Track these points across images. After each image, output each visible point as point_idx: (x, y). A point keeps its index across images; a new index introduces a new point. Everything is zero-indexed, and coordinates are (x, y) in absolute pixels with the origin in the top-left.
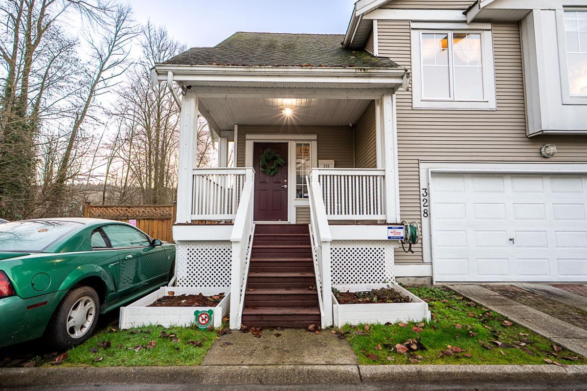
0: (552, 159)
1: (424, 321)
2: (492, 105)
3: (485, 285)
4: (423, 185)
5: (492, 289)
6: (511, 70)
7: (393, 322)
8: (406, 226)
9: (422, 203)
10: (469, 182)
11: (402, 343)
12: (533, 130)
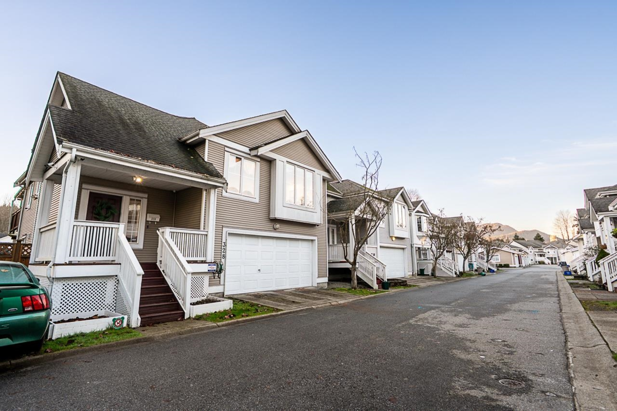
0: (278, 230)
1: (230, 309)
2: (257, 201)
3: (247, 294)
4: (224, 241)
5: (250, 295)
6: (266, 184)
7: (217, 311)
8: (217, 264)
9: (223, 250)
10: (244, 240)
11: (227, 315)
12: (272, 216)
